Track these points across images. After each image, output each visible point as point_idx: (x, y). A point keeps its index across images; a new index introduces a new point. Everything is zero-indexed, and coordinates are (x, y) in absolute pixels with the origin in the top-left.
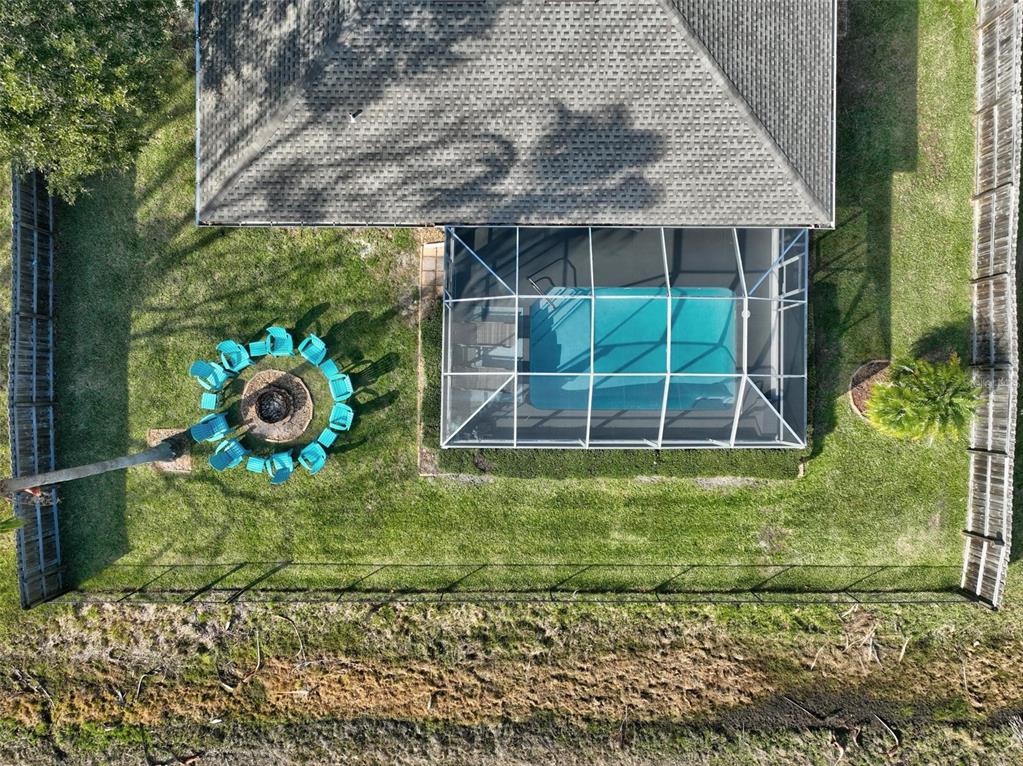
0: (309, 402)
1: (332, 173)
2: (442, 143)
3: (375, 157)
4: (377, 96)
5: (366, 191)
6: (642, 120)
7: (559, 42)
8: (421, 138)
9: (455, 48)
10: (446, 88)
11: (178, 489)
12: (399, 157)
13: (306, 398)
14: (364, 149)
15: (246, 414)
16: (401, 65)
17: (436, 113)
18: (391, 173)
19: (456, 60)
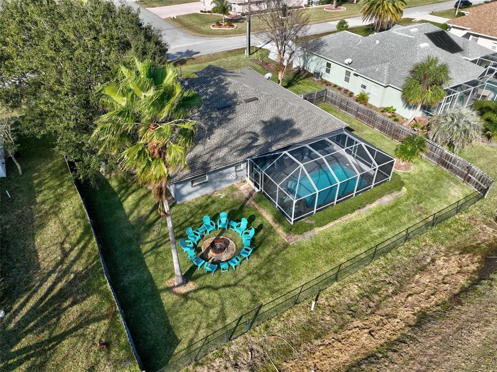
0: (231, 241)
1: (208, 156)
2: (236, 138)
3: (219, 147)
4: (213, 133)
5: (221, 157)
6: (284, 117)
7: (254, 109)
8: (230, 139)
9: (228, 117)
10: (231, 126)
11: (192, 298)
12: (226, 145)
13: (229, 241)
14: (215, 146)
15: (208, 257)
16: (216, 125)
17: (231, 132)
18: (225, 150)
19: (229, 120)
